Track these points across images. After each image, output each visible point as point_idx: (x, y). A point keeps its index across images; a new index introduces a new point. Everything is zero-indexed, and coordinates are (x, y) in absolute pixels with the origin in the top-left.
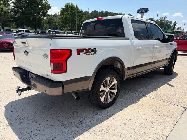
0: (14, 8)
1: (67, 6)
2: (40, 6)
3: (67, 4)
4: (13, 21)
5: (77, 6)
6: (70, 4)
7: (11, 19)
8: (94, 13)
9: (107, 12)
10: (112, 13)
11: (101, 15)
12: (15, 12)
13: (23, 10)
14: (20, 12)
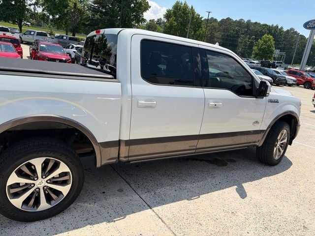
0: (93, 4)
1: (177, 7)
2: (133, 5)
3: (178, 3)
4: (88, 25)
5: (192, 7)
6: (181, 4)
7: (87, 22)
8: (225, 22)
9: (249, 21)
10: (259, 24)
11: (237, 26)
12: (94, 11)
13: (106, 9)
14: (101, 12)
